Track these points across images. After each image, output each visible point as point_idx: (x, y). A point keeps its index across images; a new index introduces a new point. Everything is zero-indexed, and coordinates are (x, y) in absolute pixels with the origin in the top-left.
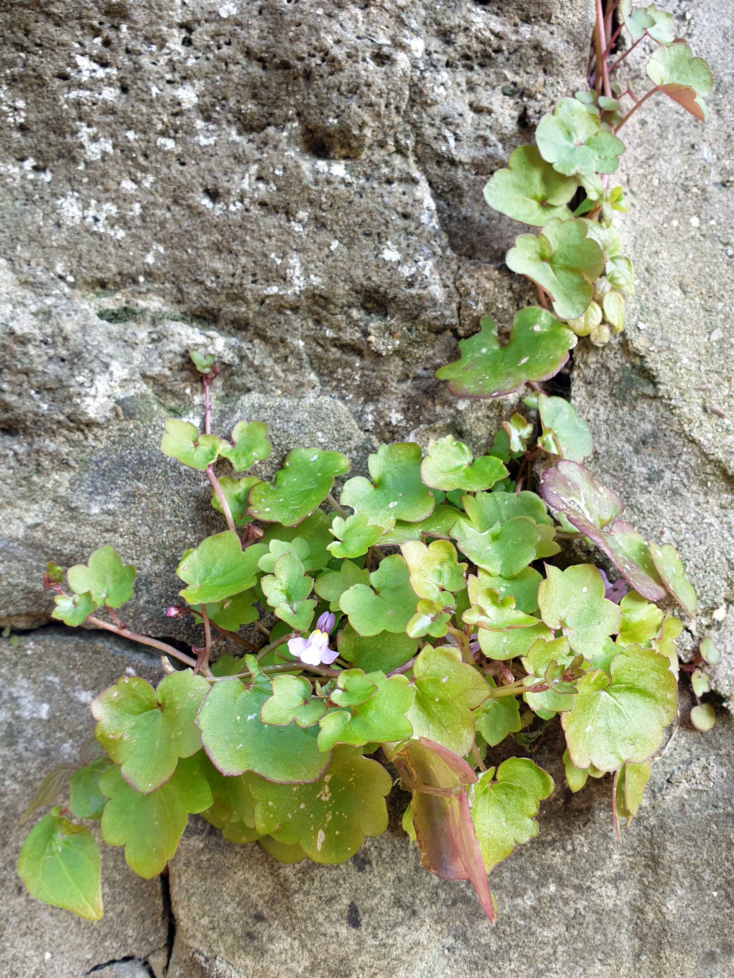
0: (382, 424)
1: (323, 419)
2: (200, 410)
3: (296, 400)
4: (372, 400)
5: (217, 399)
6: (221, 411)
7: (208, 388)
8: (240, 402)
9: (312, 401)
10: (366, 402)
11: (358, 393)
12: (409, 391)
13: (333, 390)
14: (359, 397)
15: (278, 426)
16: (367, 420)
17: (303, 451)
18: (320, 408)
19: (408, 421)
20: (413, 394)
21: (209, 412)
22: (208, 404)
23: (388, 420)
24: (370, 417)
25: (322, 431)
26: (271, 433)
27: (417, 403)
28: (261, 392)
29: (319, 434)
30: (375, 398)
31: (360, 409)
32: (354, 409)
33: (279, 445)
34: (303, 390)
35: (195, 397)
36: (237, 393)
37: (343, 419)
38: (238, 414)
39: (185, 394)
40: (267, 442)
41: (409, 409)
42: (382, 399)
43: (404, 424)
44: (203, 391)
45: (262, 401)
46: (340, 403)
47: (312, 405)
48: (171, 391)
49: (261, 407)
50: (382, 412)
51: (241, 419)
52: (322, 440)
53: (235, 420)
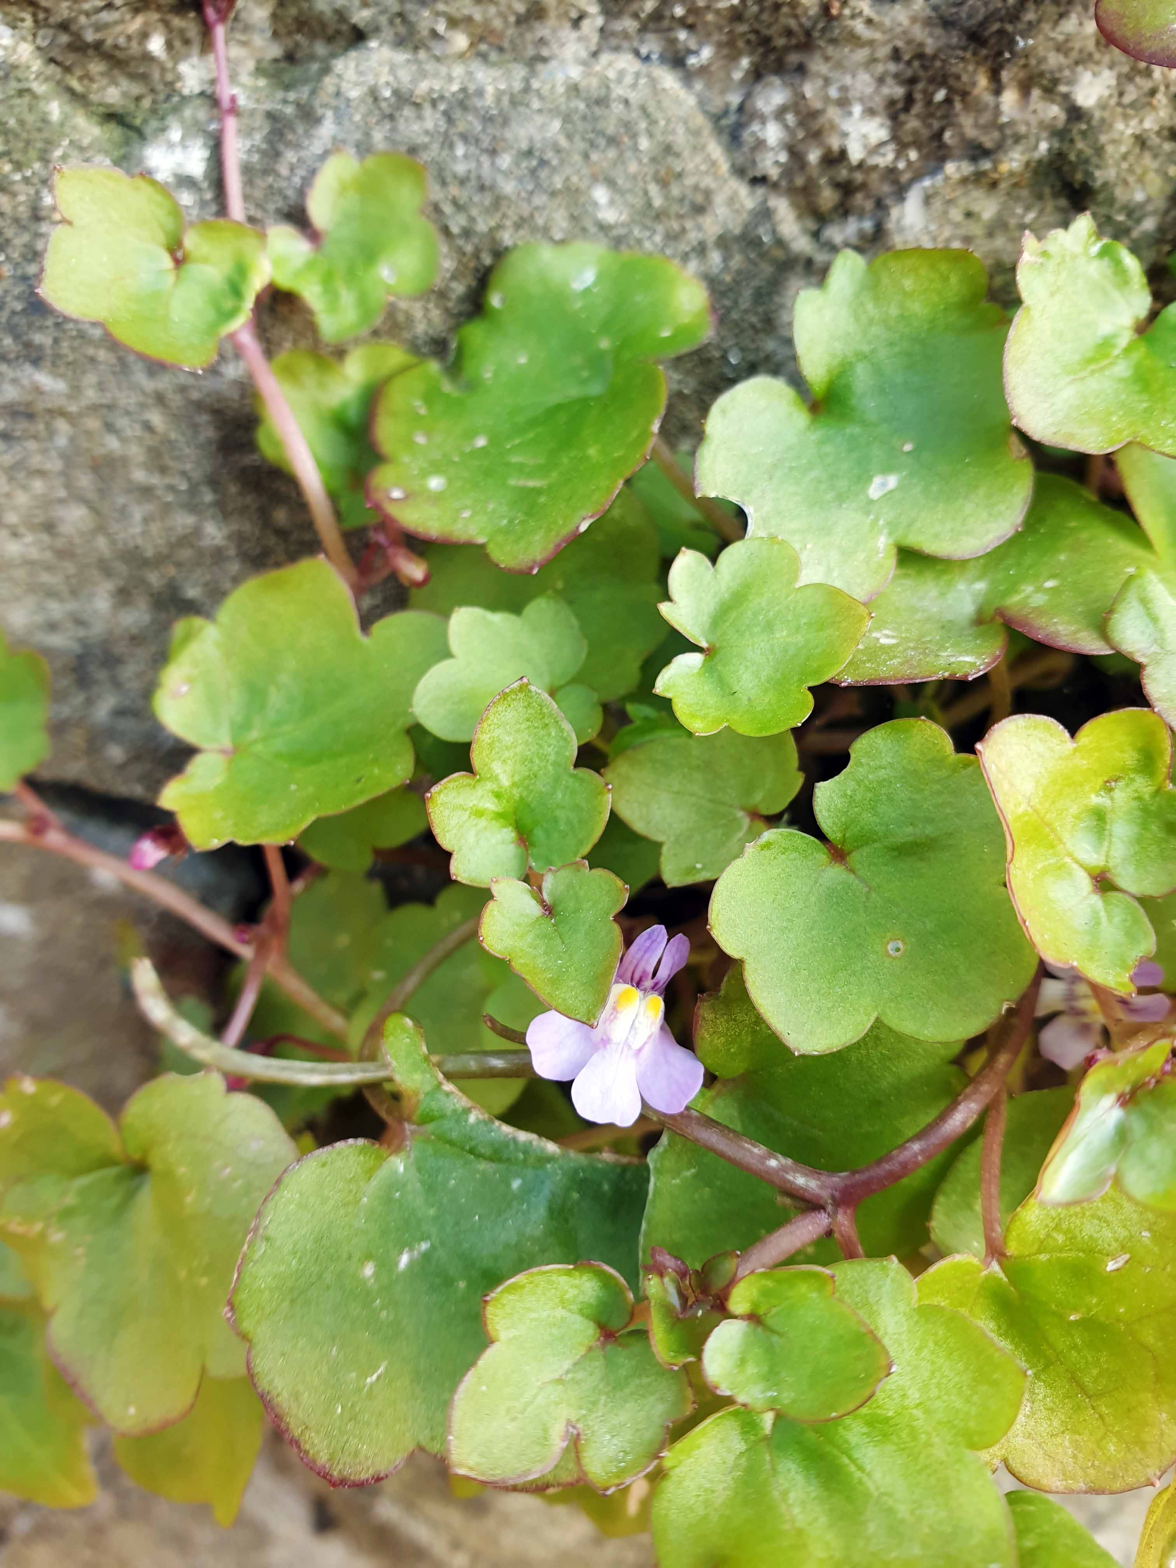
0: (813, 156)
1: (613, 141)
2: (202, 114)
3: (519, 72)
4: (780, 68)
5: (259, 71)
6: (271, 116)
7: (220, 32)
8: (329, 82)
9: (575, 73)
10: (757, 75)
11: (731, 43)
12: (919, 33)
13: (643, 29)
14: (733, 58)
15: (461, 168)
16: (760, 144)
17: (547, 254)
18: (602, 101)
19: (902, 147)
20: (930, 46)
21: (231, 124)
22: (227, 91)
23: (835, 143)
24: (773, 133)
25: (611, 183)
26: (436, 193)
27: (941, 80)
28: (400, 43)
29: (601, 194)
30: (793, 58)
31: (735, 99)
32: (716, 103)
33: (467, 233)
34: (542, 30)
35: (184, 68)
36: (320, 49)
37: (680, 138)
38: (327, 129)
39: (148, 58)
40: (427, 227)
41: (909, 100)
42: (817, 65)
43: (886, 158)
44: (207, 44)
45: (405, 76)
46: (669, 80)
47: (574, 89)
48: (98, 46)
49: (403, 98)
50: (814, 114)
51: (335, 147)
52: (609, 216)
53: (317, 147)
